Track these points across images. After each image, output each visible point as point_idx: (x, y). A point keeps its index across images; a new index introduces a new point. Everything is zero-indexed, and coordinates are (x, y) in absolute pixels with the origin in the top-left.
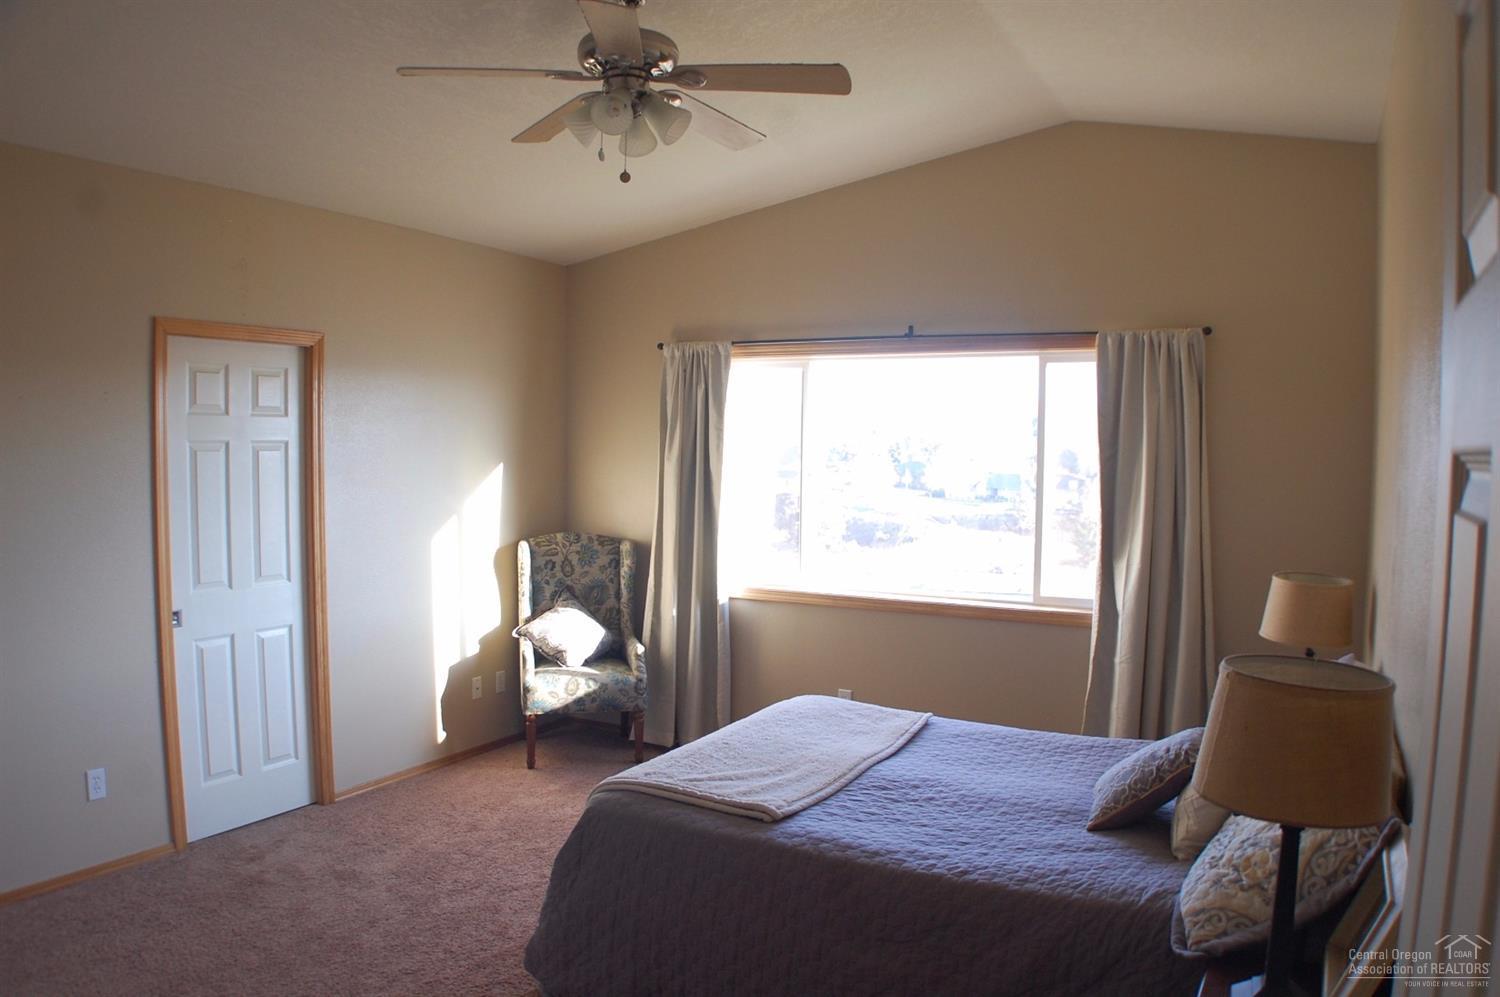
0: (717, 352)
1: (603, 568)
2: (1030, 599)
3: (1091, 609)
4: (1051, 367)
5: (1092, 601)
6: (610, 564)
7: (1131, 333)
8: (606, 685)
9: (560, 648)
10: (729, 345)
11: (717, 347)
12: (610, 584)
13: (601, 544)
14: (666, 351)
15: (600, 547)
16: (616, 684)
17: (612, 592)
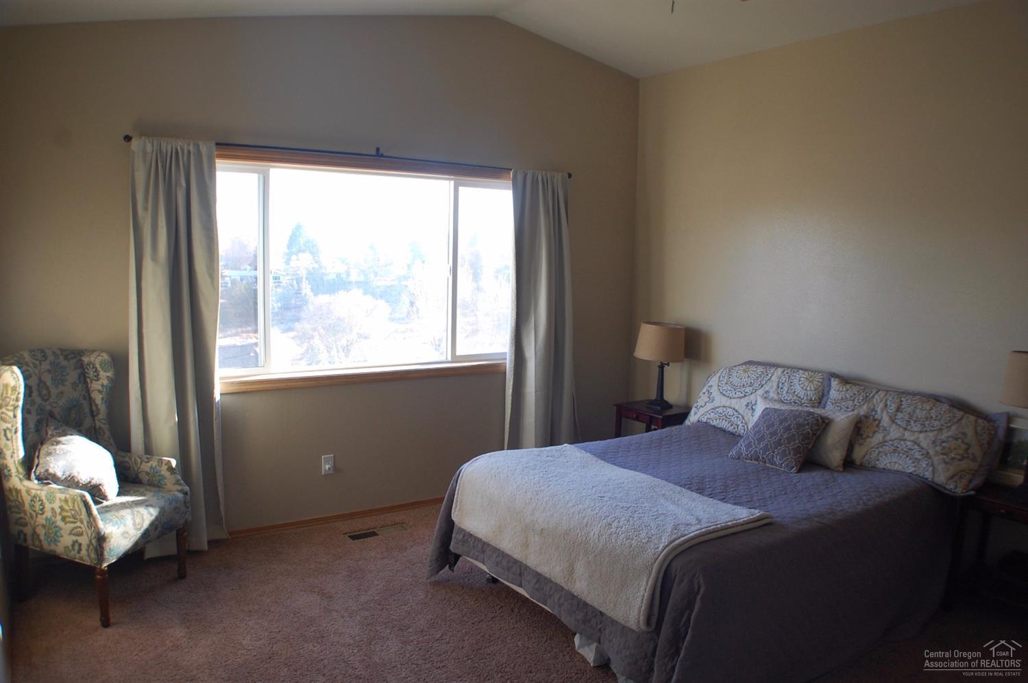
0: (199, 154)
1: (74, 385)
2: (450, 359)
3: (506, 359)
4: (461, 189)
5: (506, 353)
6: (79, 378)
7: (531, 172)
8: (163, 508)
9: (94, 482)
10: (213, 147)
11: (198, 146)
12: (83, 402)
13: (66, 358)
14: (135, 144)
15: (66, 362)
16: (170, 504)
17: (87, 410)
